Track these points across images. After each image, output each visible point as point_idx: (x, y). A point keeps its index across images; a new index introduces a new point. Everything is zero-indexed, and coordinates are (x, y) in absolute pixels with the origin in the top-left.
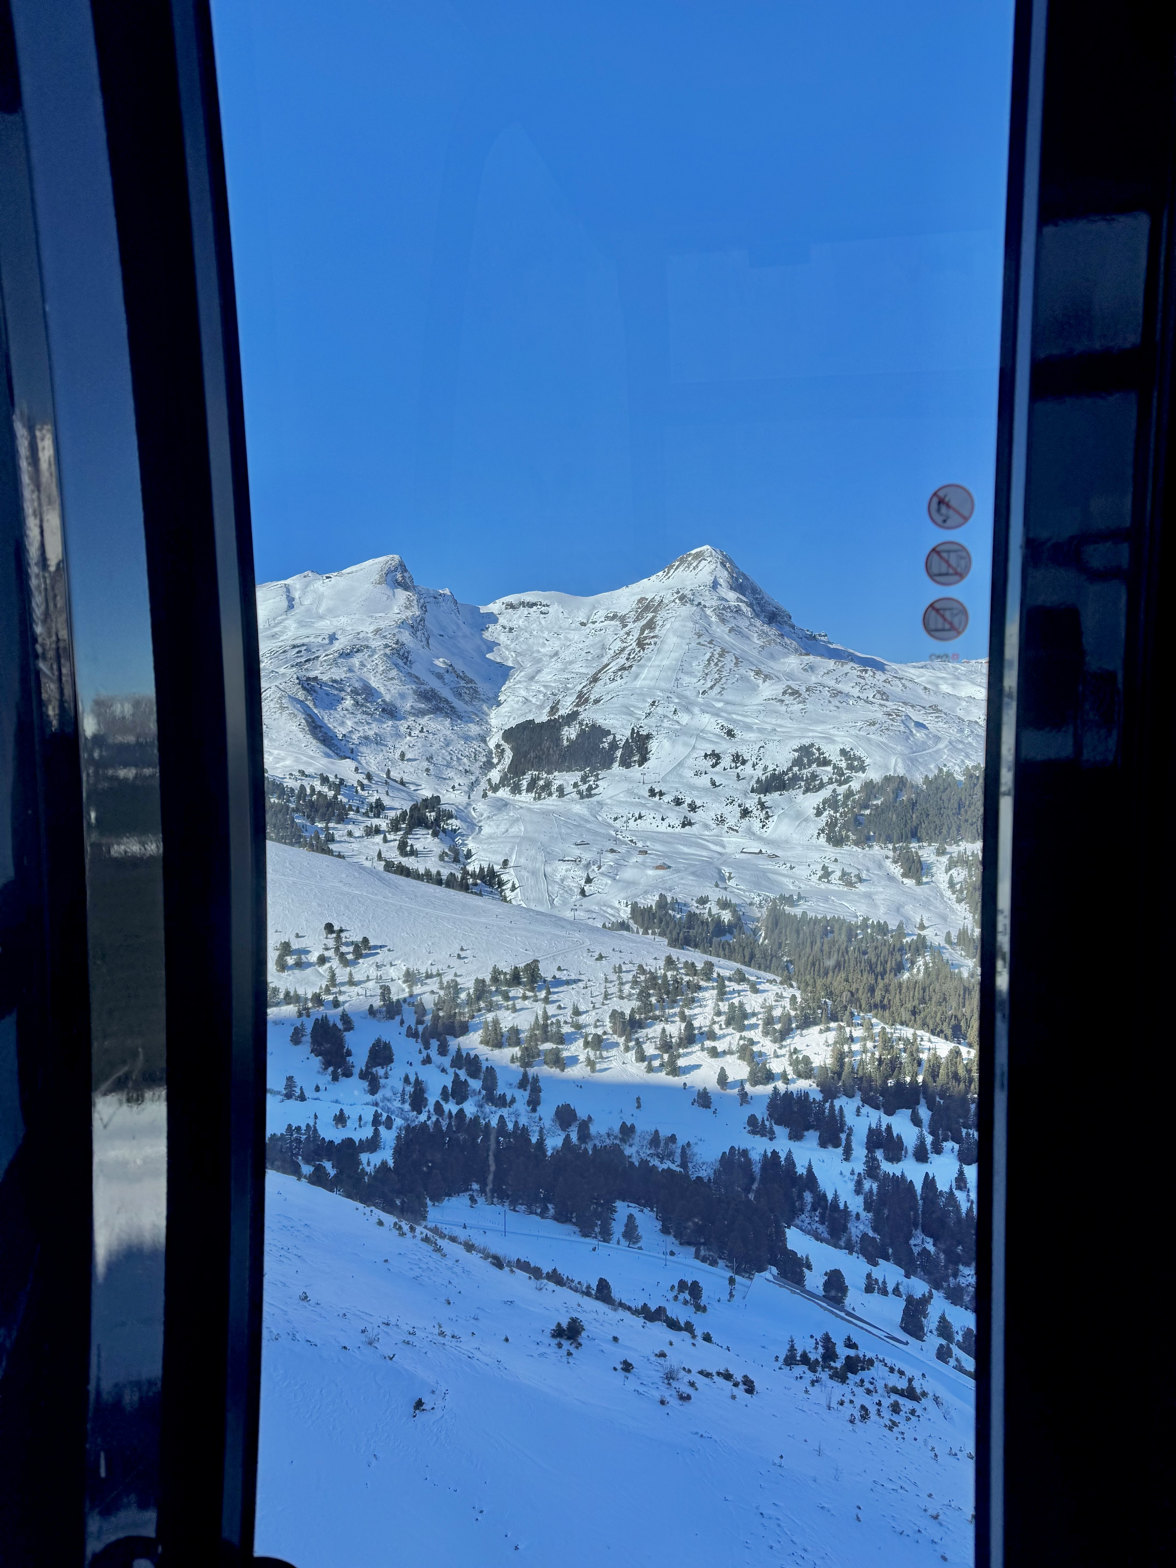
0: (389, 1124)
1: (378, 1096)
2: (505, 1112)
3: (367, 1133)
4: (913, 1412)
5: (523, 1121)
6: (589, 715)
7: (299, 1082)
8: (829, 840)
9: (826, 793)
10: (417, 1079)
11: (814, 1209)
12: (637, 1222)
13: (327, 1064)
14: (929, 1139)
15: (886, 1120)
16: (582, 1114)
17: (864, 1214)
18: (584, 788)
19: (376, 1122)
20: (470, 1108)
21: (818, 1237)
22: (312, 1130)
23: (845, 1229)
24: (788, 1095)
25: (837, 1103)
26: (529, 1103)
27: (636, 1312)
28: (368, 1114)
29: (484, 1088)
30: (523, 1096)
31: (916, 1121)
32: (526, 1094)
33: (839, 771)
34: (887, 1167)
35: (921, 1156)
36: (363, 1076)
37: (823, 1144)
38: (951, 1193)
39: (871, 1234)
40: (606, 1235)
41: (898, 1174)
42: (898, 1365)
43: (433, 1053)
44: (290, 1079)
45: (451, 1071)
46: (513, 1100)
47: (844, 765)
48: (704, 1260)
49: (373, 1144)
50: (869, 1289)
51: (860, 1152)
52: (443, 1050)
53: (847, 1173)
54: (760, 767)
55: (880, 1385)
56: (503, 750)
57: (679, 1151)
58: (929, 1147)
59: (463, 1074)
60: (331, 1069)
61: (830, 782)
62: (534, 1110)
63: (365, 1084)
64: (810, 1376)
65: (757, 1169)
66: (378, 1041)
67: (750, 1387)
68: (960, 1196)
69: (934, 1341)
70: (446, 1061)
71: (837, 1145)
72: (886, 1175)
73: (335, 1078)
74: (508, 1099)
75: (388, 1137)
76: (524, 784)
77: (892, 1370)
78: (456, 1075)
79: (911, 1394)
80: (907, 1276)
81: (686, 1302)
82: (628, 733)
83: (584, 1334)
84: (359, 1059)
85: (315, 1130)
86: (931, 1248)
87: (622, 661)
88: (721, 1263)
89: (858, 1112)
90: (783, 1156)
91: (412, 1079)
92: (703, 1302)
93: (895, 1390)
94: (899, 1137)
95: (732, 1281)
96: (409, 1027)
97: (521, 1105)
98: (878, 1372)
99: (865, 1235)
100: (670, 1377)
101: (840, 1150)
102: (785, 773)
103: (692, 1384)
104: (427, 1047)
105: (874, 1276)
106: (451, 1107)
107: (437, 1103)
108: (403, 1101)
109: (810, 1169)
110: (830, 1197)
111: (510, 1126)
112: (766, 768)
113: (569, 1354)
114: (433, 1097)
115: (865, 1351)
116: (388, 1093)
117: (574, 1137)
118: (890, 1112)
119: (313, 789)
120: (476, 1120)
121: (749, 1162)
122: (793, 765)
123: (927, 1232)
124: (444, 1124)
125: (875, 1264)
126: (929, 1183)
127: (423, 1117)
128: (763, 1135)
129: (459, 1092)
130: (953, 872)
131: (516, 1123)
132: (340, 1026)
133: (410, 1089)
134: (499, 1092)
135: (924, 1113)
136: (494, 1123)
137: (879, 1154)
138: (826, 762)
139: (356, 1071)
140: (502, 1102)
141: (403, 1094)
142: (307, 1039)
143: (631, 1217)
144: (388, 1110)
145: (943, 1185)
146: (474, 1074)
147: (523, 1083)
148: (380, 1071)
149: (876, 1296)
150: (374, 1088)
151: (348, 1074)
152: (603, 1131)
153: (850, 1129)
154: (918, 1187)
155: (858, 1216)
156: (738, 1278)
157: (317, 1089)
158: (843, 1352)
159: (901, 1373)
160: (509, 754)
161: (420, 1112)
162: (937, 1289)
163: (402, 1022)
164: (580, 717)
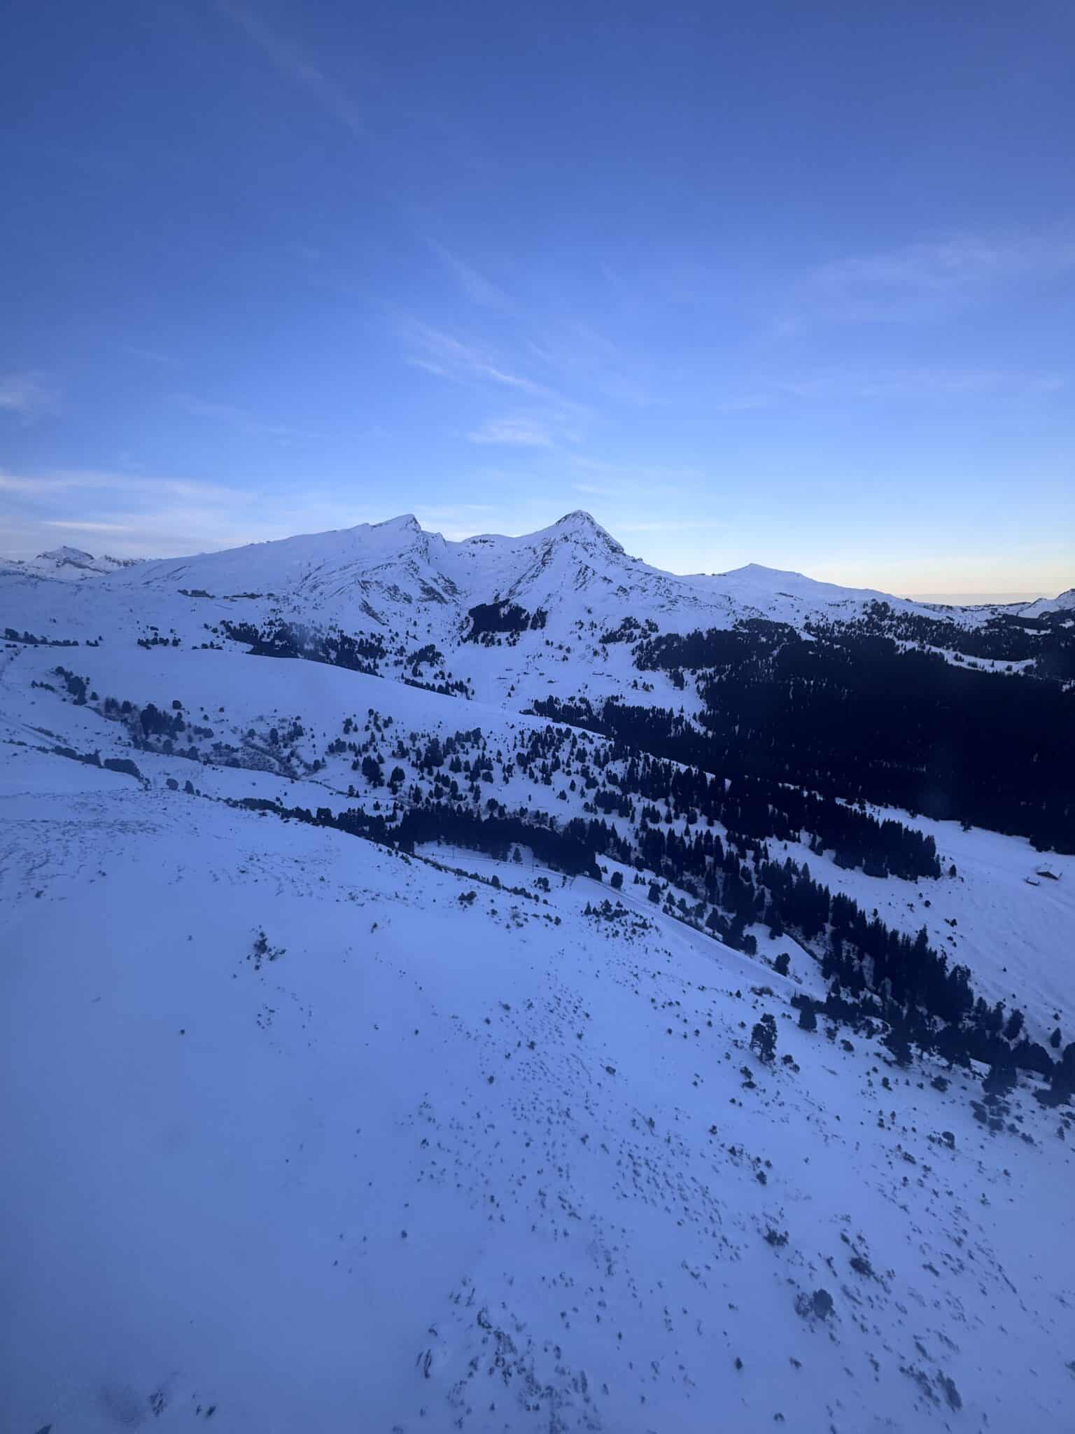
0: (402, 808)
1: (398, 795)
2: (462, 803)
3: (390, 812)
4: (643, 934)
5: (471, 807)
6: (515, 601)
7: (356, 788)
8: (638, 667)
9: (638, 642)
10: (417, 787)
11: (614, 846)
12: (520, 852)
13: (370, 781)
14: (673, 812)
15: (652, 803)
16: (501, 804)
17: (638, 848)
18: (511, 640)
19: (395, 807)
20: (444, 801)
21: (615, 859)
22: (361, 811)
23: (629, 855)
24: (605, 793)
25: (628, 796)
26: (474, 798)
27: (509, 891)
28: (391, 804)
29: (451, 791)
30: (470, 795)
31: (667, 804)
32: (473, 794)
33: (644, 631)
34: (651, 826)
35: (669, 820)
36: (389, 785)
37: (621, 815)
38: (682, 837)
39: (641, 857)
40: (505, 859)
41: (657, 829)
42: (641, 914)
43: (425, 775)
44: (351, 787)
45: (434, 783)
46: (466, 797)
47: (647, 628)
48: (552, 869)
49: (392, 818)
50: (636, 882)
51: (638, 819)
52: (430, 773)
53: (632, 829)
54: (604, 630)
55: (629, 923)
56: (469, 621)
57: (549, 820)
58: (673, 816)
59: (440, 785)
60: (372, 783)
61: (640, 637)
62: (477, 802)
63: (390, 790)
64: (596, 918)
65: (587, 828)
66: (397, 768)
67: (558, 921)
68: (686, 839)
69: (663, 904)
70: (432, 779)
71: (627, 816)
72: (651, 829)
73: (375, 786)
74: (464, 796)
75: (400, 814)
76: (480, 639)
77: (637, 916)
78: (437, 785)
79: (644, 926)
80: (657, 876)
81: (540, 888)
82: (535, 612)
83: (476, 899)
84: (387, 777)
85: (363, 811)
86: (670, 863)
87: (533, 572)
88: (561, 870)
89: (639, 801)
90: (600, 821)
91: (414, 787)
92: (549, 887)
93: (636, 924)
94: (658, 812)
95: (565, 878)
96: (413, 762)
97: (470, 800)
98: (630, 918)
99: (638, 858)
100: (515, 916)
101: (629, 818)
102: (617, 632)
103: (526, 920)
104: (422, 771)
105: (639, 876)
106: (433, 800)
107: (427, 799)
108: (410, 798)
109: (613, 827)
110: (622, 840)
111: (464, 810)
112: (607, 630)
113: (465, 907)
114: (425, 795)
115: (626, 908)
116: (402, 794)
117: (496, 815)
118: (655, 800)
119: (367, 640)
120: (446, 806)
121: (584, 824)
122: (621, 628)
123: (670, 856)
124: (430, 808)
125: (641, 871)
126: (671, 833)
127: (420, 805)
128: (592, 812)
129: (438, 793)
130: (700, 683)
131: (467, 808)
132: (377, 761)
133: (413, 792)
134: (459, 793)
135: (672, 800)
136: (456, 808)
137: (648, 820)
138: (637, 627)
139: (386, 783)
140: (461, 798)
141: (410, 795)
142: (360, 767)
143: (517, 850)
144: (402, 802)
145: (678, 834)
146: (446, 785)
147: (471, 789)
148: (398, 783)
149: (639, 885)
150: (395, 791)
151: (382, 784)
152: (511, 812)
153: (635, 808)
154: (666, 834)
155: (636, 849)
156: (568, 877)
157: (366, 792)
158: (614, 908)
159: (641, 917)
160: (472, 623)
161: (418, 803)
162: (671, 881)
163: (409, 759)
164: (510, 602)
